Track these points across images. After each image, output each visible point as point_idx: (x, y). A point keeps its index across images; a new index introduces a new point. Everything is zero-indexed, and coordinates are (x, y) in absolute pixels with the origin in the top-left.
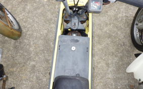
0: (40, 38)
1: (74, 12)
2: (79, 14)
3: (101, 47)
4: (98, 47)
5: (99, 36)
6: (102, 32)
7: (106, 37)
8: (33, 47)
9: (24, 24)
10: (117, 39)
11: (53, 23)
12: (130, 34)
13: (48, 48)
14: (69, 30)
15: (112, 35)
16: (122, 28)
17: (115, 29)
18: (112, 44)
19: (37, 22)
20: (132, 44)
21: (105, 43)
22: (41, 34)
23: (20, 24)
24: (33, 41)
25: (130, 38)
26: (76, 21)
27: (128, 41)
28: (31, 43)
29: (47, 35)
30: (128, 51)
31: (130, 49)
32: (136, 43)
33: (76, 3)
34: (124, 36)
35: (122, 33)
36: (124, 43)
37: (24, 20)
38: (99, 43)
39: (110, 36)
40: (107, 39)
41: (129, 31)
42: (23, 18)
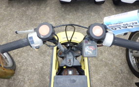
0: (35, 72)
1: (68, 47)
2: (73, 50)
3: (99, 77)
4: (96, 77)
5: (95, 65)
6: (98, 60)
7: (103, 66)
8: (28, 84)
9: (19, 59)
10: (114, 67)
11: (48, 56)
12: (126, 61)
13: (44, 83)
14: (65, 67)
15: (108, 63)
16: (117, 55)
17: (111, 57)
18: (110, 72)
19: (31, 56)
20: (130, 70)
21: (103, 73)
22: (36, 68)
23: (15, 60)
24: (28, 76)
25: (126, 65)
26: (71, 57)
27: (125, 68)
28: (26, 80)
29: (42, 68)
30: (127, 79)
31: (129, 76)
32: (134, 70)
33: (69, 39)
34: (121, 63)
35: (118, 60)
36: (121, 70)
37: (19, 54)
38: (97, 73)
39: (106, 65)
40: (104, 67)
41: (124, 57)
42: (18, 53)
